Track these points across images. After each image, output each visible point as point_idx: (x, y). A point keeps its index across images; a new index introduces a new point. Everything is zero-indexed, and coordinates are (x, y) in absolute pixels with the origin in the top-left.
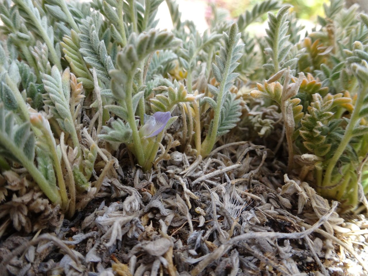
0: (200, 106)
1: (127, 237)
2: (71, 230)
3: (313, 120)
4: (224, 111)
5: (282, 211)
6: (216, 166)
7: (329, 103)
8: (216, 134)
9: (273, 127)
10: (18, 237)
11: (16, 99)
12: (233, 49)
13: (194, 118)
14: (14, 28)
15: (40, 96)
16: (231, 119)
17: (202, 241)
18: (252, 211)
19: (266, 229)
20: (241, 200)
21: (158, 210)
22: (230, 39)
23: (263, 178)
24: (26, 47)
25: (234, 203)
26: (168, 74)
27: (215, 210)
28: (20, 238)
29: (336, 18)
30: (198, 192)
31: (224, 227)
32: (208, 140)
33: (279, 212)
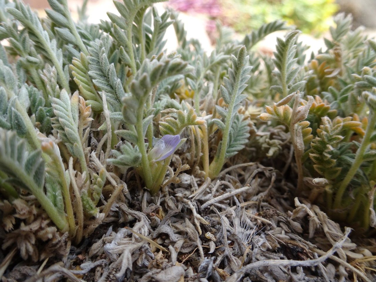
0: (208, 127)
1: (137, 265)
2: (78, 258)
3: (323, 144)
4: (232, 133)
5: (294, 236)
6: (225, 188)
7: (339, 126)
8: (225, 155)
9: (281, 148)
10: (26, 266)
11: (25, 124)
12: (241, 72)
13: (202, 140)
14: (23, 51)
15: (49, 120)
16: (240, 141)
17: (214, 269)
18: (263, 235)
19: (279, 256)
20: (251, 224)
21: (167, 236)
22: (239, 62)
23: (272, 200)
24: (35, 71)
25: (244, 227)
26: (175, 94)
27: (226, 235)
28: (27, 268)
29: (342, 41)
30: (208, 217)
31: (235, 252)
32: (217, 161)
33: (290, 237)
